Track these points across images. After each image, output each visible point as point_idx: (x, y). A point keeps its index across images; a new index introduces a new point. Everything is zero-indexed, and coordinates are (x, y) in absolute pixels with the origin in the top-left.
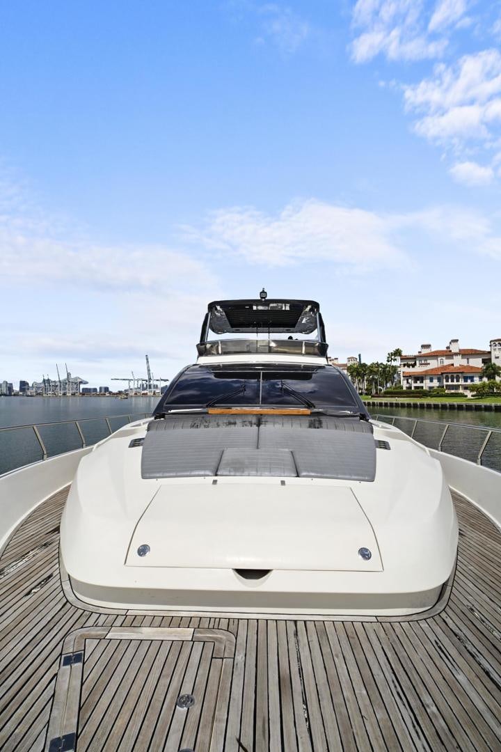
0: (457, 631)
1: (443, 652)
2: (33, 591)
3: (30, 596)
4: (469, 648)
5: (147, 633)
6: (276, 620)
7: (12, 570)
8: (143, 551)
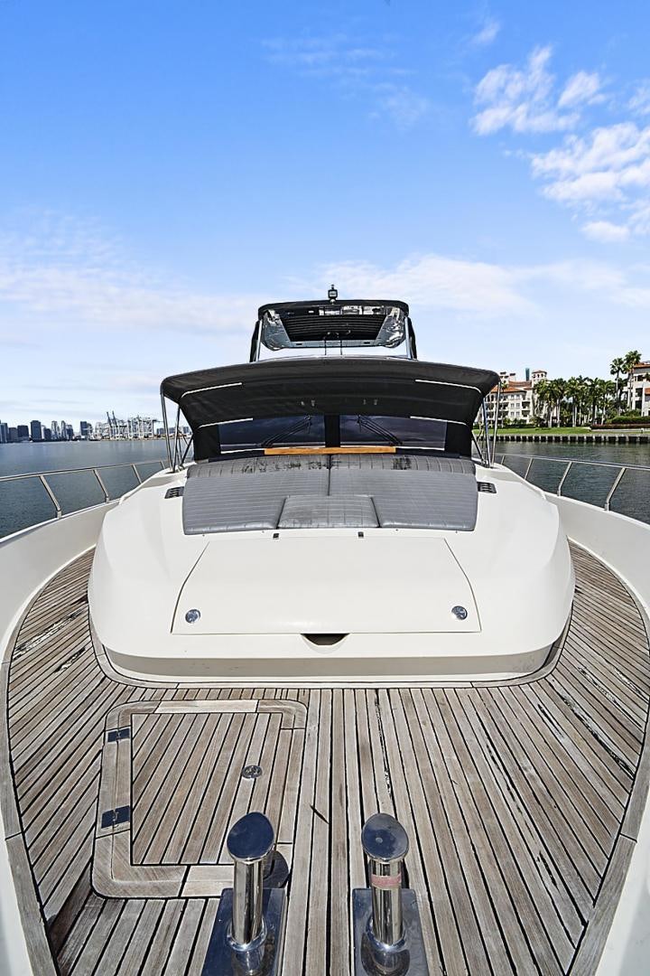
0: (564, 694)
1: (546, 715)
2: (63, 667)
3: (60, 672)
4: (577, 712)
5: (202, 706)
6: (354, 689)
7: (34, 645)
8: (191, 616)
